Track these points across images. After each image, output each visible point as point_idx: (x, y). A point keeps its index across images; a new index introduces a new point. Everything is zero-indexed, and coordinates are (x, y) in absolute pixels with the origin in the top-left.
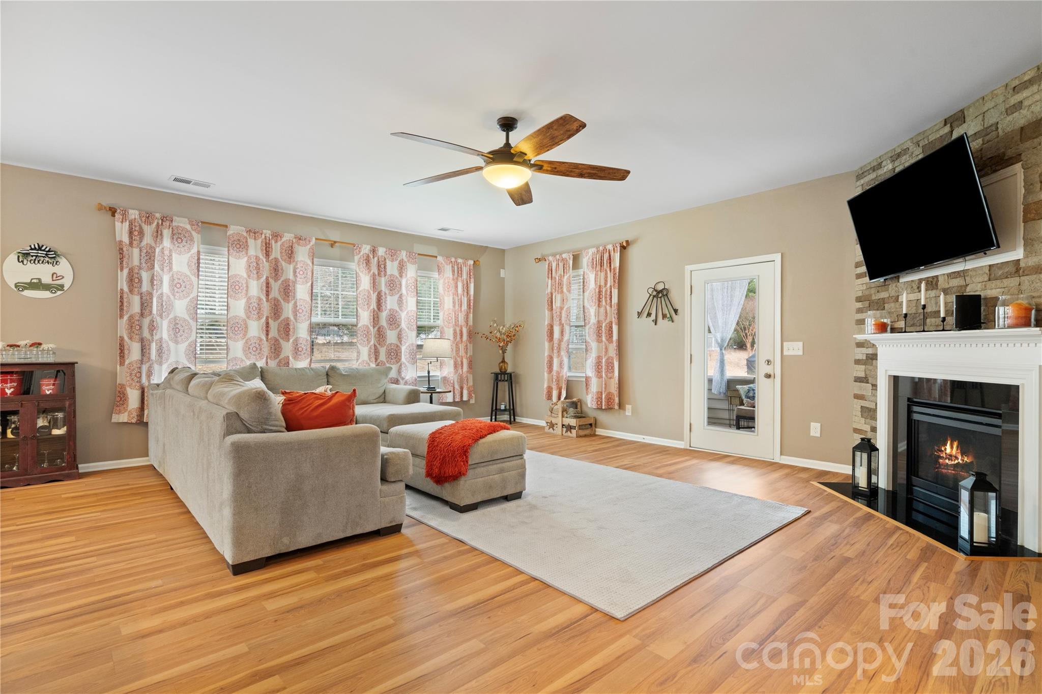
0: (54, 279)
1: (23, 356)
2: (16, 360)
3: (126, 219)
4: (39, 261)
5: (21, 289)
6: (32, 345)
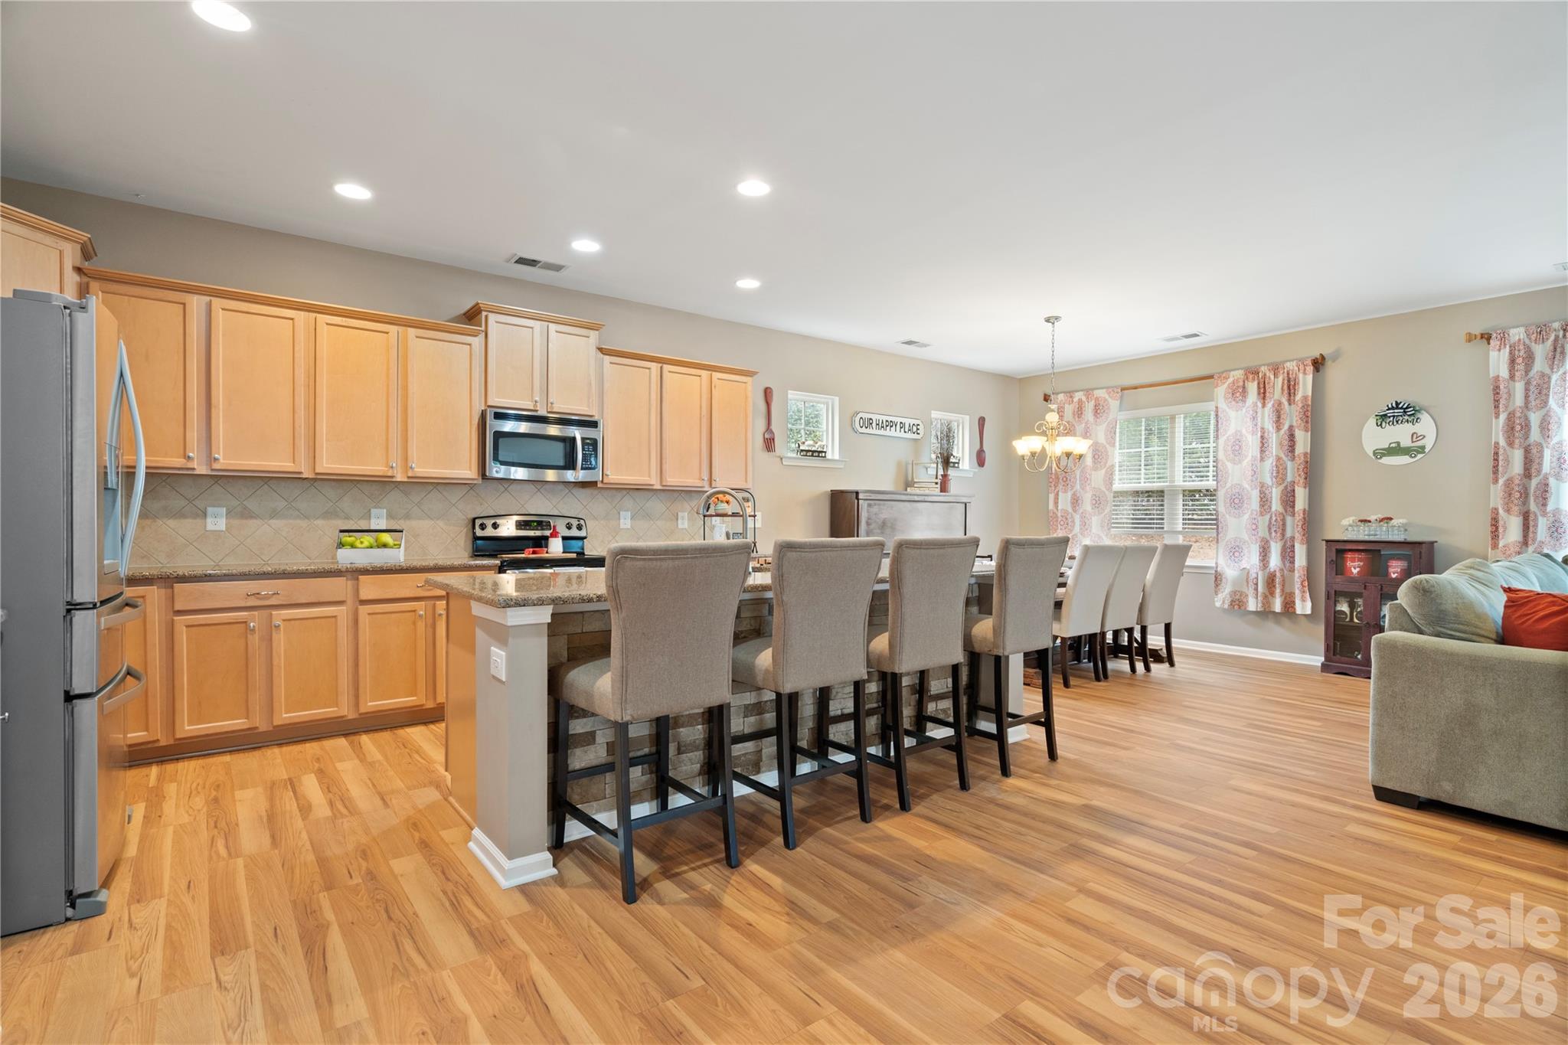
0: (1414, 440)
3: (1505, 345)
4: (1397, 422)
5: (1379, 456)
6: (1382, 520)
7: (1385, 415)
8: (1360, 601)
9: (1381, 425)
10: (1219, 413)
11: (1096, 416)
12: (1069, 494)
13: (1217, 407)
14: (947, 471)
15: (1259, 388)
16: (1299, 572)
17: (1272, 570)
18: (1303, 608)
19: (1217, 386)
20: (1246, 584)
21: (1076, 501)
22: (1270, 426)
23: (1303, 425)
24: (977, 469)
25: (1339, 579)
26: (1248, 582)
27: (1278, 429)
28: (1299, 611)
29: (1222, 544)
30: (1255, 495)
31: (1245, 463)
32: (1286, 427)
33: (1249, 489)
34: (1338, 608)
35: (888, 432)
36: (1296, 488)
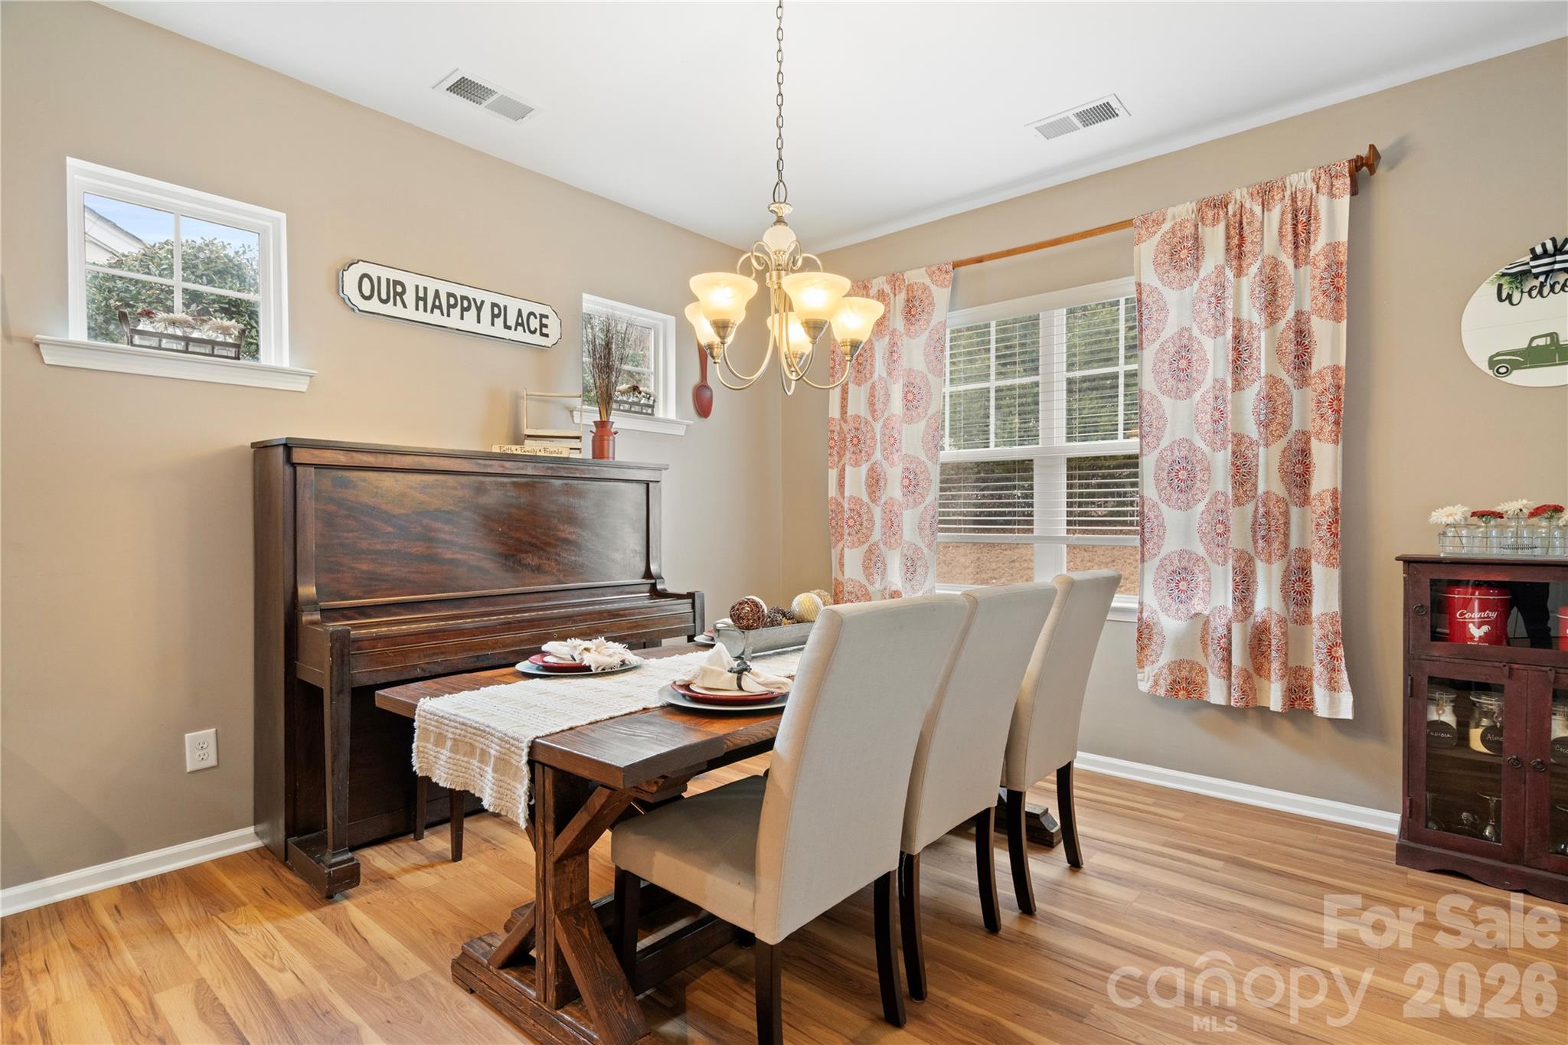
1: (1510, 541)
2: (1495, 551)
4: (1551, 288)
5: (1503, 370)
6: (1537, 512)
7: (1529, 271)
8: (1490, 703)
9: (1509, 297)
10: (1144, 297)
11: (908, 320)
12: (864, 469)
13: (1139, 285)
14: (608, 414)
15: (1228, 237)
16: (1322, 627)
17: (1258, 619)
18: (1333, 704)
19: (1139, 241)
20: (1200, 646)
21: (875, 482)
22: (1253, 315)
23: (1329, 305)
24: (693, 418)
25: (1439, 650)
26: (1205, 645)
27: (1272, 319)
28: (1322, 707)
29: (1151, 566)
30: (1222, 460)
31: (1197, 396)
32: (1290, 314)
33: (1207, 450)
34: (1433, 716)
35: (454, 320)
36: (1314, 443)
